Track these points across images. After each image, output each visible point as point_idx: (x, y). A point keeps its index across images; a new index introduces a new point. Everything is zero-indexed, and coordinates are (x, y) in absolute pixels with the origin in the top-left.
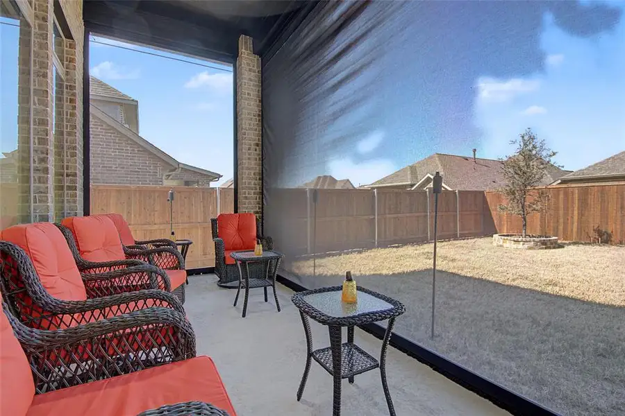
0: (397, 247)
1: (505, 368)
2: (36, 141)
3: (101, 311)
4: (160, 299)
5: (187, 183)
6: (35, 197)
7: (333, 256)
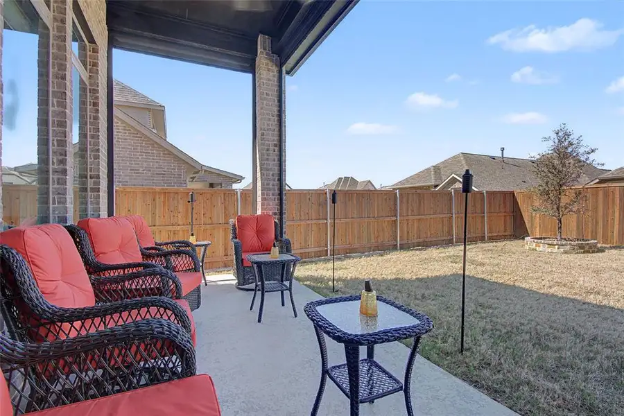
0: (420, 250)
1: (548, 389)
2: (55, 143)
3: (102, 319)
4: (164, 308)
5: (211, 185)
6: (54, 199)
7: (353, 258)
